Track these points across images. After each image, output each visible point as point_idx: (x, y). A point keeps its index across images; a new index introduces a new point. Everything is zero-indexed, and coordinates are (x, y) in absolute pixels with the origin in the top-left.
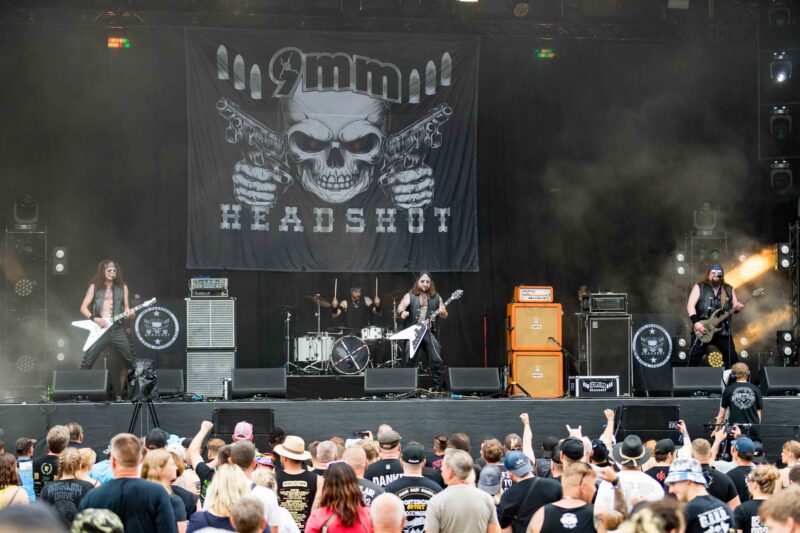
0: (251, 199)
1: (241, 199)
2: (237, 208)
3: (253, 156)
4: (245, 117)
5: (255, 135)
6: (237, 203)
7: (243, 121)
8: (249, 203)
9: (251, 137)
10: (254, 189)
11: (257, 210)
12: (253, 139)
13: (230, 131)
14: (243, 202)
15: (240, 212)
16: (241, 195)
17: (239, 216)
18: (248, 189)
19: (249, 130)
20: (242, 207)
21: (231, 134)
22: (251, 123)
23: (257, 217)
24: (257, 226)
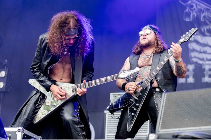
0: (203, 59)
1: (195, 60)
2: (191, 67)
3: (204, 28)
4: (198, 3)
5: (206, 14)
6: (191, 63)
7: (196, 5)
8: (201, 62)
9: (202, 16)
10: (205, 52)
11: (207, 67)
12: (204, 17)
13: (187, 12)
14: (197, 63)
15: (194, 70)
16: (195, 57)
17: (192, 73)
18: (200, 52)
19: (201, 11)
20: (196, 67)
21: (188, 15)
22: (203, 6)
23: (207, 73)
24: (206, 79)
